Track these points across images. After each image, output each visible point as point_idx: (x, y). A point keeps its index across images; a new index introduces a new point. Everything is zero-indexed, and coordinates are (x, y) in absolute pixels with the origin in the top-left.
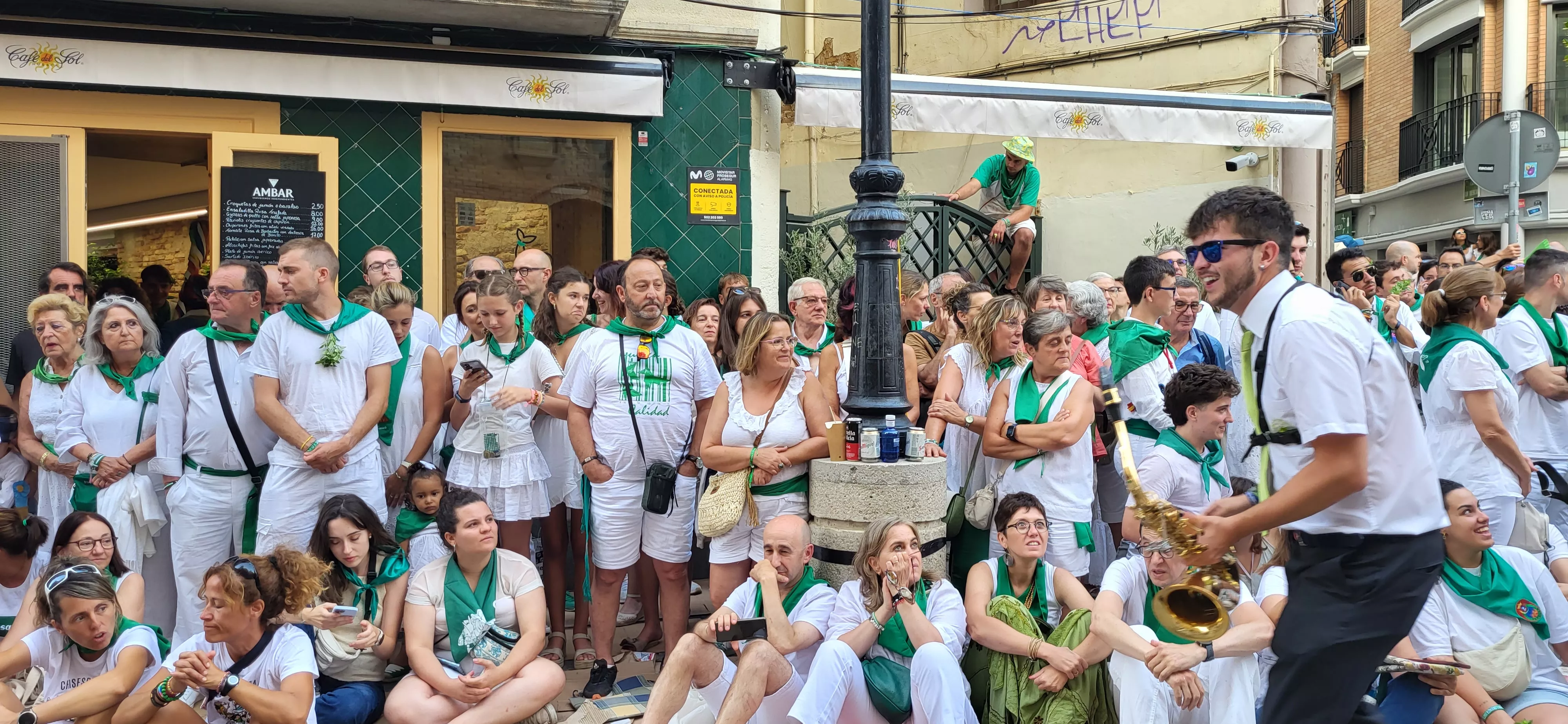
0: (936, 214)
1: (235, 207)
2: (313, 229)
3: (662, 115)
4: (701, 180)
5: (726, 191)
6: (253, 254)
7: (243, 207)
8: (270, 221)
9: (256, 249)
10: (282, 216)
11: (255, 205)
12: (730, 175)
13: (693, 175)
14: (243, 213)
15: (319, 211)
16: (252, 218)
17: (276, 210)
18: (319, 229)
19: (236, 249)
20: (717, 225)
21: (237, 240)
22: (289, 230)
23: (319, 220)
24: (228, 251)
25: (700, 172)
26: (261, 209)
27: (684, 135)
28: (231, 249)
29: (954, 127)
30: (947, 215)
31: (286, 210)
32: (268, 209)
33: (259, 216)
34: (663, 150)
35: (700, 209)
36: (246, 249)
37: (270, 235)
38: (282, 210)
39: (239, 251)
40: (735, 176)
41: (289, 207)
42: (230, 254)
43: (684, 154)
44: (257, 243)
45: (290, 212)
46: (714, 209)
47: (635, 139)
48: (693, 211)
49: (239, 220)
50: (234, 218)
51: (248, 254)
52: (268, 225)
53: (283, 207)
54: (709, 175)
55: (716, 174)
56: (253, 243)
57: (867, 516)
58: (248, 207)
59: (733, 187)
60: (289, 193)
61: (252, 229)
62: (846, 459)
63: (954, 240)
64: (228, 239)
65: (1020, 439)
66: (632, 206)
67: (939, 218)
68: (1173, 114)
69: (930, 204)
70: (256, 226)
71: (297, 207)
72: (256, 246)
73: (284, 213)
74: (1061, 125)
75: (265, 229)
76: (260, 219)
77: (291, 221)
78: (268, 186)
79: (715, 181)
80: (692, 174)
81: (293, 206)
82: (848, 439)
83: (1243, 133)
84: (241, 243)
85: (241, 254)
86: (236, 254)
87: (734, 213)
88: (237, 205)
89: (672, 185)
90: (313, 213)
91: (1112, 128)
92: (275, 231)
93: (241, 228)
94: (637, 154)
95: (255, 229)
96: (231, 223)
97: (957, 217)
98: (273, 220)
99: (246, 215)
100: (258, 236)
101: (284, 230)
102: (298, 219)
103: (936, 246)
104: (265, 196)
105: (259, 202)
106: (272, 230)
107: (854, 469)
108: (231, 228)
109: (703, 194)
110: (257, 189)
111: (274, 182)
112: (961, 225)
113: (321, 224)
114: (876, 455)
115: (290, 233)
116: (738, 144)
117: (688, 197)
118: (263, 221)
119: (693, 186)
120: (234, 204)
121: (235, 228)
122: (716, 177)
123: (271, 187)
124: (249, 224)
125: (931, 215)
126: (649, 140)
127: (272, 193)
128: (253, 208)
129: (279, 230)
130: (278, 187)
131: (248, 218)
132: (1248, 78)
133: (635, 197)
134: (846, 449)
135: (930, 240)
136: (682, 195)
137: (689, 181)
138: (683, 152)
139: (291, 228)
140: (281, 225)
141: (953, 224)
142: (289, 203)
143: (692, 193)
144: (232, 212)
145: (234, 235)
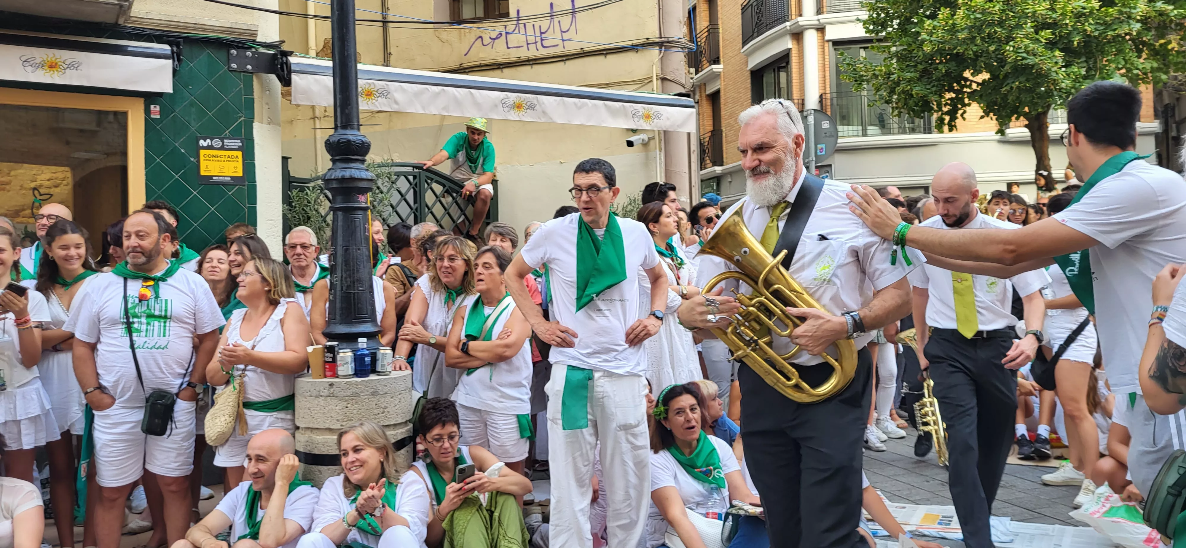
0: (415, 177)
3: (171, 91)
5: (232, 156)
12: (237, 143)
13: (202, 143)
20: (225, 184)
25: (208, 141)
27: (193, 110)
29: (423, 108)
30: (423, 178)
34: (175, 121)
40: (240, 144)
43: (194, 126)
46: (222, 172)
47: (147, 111)
48: (203, 173)
54: (217, 143)
55: (223, 142)
57: (344, 424)
59: (238, 154)
62: (325, 377)
63: (429, 198)
65: (471, 353)
66: (146, 168)
67: (417, 180)
68: (587, 104)
69: (410, 169)
74: (506, 109)
79: (222, 148)
80: (201, 141)
82: (327, 359)
83: (636, 119)
87: (241, 174)
89: (183, 151)
91: (544, 112)
94: (150, 125)
97: (432, 179)
103: (415, 202)
107: (331, 385)
112: (435, 186)
114: (351, 372)
116: (242, 118)
117: (198, 162)
119: (202, 152)
122: (223, 145)
125: (411, 178)
126: (161, 112)
132: (639, 80)
133: (149, 160)
134: (325, 368)
135: (410, 197)
136: (192, 159)
138: (193, 123)
141: (428, 184)
143: (202, 158)
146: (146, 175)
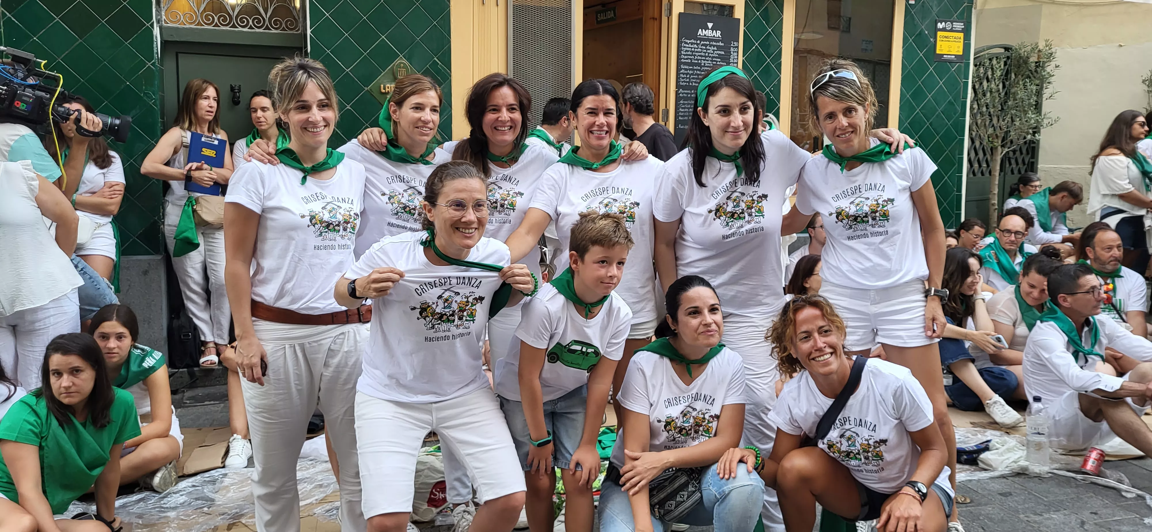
1: (686, 43)
2: (731, 61)
4: (944, 30)
5: (958, 38)
6: (696, 78)
7: (692, 44)
8: (707, 54)
9: (698, 75)
10: (714, 51)
11: (698, 42)
12: (959, 26)
13: (940, 26)
14: (692, 48)
15: (735, 47)
16: (697, 52)
17: (711, 46)
18: (735, 61)
19: (687, 74)
20: (950, 62)
21: (687, 67)
22: (717, 62)
23: (735, 54)
24: (682, 75)
25: (943, 23)
26: (703, 45)
28: (683, 74)
31: (716, 46)
32: (706, 45)
33: (700, 50)
34: (923, 6)
35: (942, 50)
36: (692, 74)
37: (706, 65)
38: (714, 46)
39: (688, 76)
40: (963, 27)
41: (718, 44)
42: (683, 78)
43: (936, 10)
44: (699, 70)
45: (719, 48)
46: (950, 51)
48: (938, 52)
49: (689, 53)
50: (686, 51)
51: (693, 78)
52: (706, 57)
53: (715, 44)
54: (949, 26)
55: (952, 25)
56: (697, 70)
58: (695, 44)
59: (961, 35)
60: (719, 33)
61: (696, 60)
64: (682, 67)
66: (903, 47)
70: (699, 58)
71: (723, 44)
72: (698, 72)
73: (715, 49)
75: (704, 60)
76: (701, 52)
77: (719, 54)
78: (707, 28)
79: (951, 30)
80: (939, 24)
81: (721, 44)
84: (690, 70)
85: (689, 78)
86: (687, 78)
87: (961, 53)
88: (688, 41)
89: (926, 32)
90: (732, 49)
92: (709, 62)
93: (690, 59)
94: (908, 10)
95: (698, 60)
96: (684, 55)
98: (709, 53)
99: (693, 49)
100: (699, 65)
101: (715, 61)
102: (723, 53)
104: (705, 35)
105: (701, 40)
106: (708, 60)
108: (684, 59)
109: (944, 39)
110: (700, 30)
111: (710, 25)
113: (736, 57)
115: (718, 63)
116: (966, 4)
117: (935, 42)
118: (703, 54)
119: (939, 33)
120: (686, 41)
121: (686, 59)
122: (952, 28)
123: (708, 29)
124: (695, 55)
127: (708, 33)
128: (697, 44)
129: (712, 61)
130: (713, 29)
131: (694, 52)
133: (905, 40)
136: (932, 40)
137: (936, 30)
138: (934, 8)
139: (719, 60)
140: (713, 57)
142: (718, 41)
143: (938, 39)
144: (685, 47)
145: (685, 64)
146: (903, 53)
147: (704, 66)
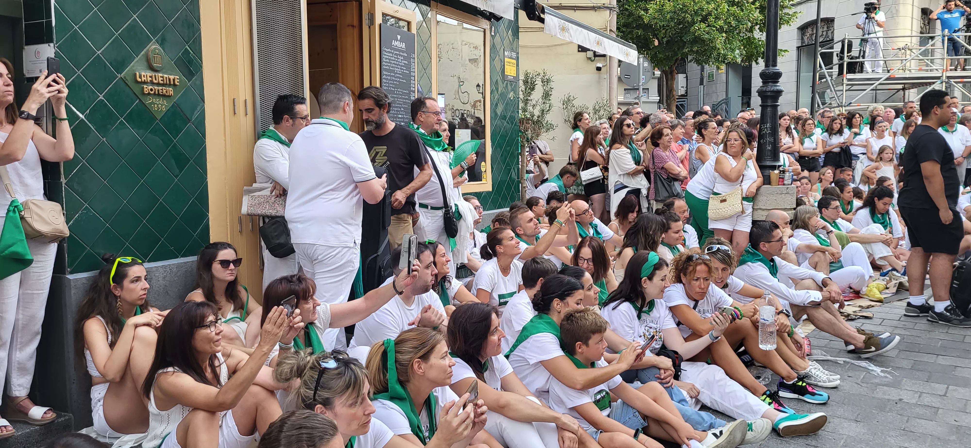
1: (386, 52)
2: (412, 70)
4: (508, 57)
5: (513, 63)
6: (393, 84)
7: (389, 52)
8: (398, 63)
9: (394, 81)
10: (402, 60)
11: (393, 51)
12: (515, 55)
14: (389, 56)
15: (414, 58)
16: (392, 60)
17: (400, 56)
18: (414, 70)
19: (388, 80)
20: (511, 81)
21: (387, 73)
22: (403, 70)
23: (414, 64)
24: (384, 80)
25: (507, 53)
26: (395, 54)
29: (577, 41)
32: (397, 55)
33: (394, 59)
35: (507, 72)
36: (390, 80)
37: (398, 72)
38: (402, 56)
41: (404, 54)
42: (385, 83)
45: (405, 58)
46: (511, 73)
47: (491, 30)
48: (505, 73)
49: (388, 60)
50: (386, 59)
51: (391, 84)
52: (397, 65)
53: (402, 54)
54: (509, 54)
56: (393, 76)
58: (391, 52)
60: (404, 45)
64: (384, 72)
66: (490, 68)
70: (394, 65)
71: (406, 55)
72: (394, 78)
73: (402, 58)
75: (396, 68)
76: (394, 61)
77: (405, 64)
79: (510, 58)
80: (505, 53)
84: (389, 75)
86: (388, 83)
87: (516, 75)
88: (387, 50)
90: (411, 60)
91: (605, 48)
92: (399, 70)
93: (389, 66)
94: (492, 40)
95: (393, 67)
102: (407, 62)
104: (396, 46)
105: (394, 49)
106: (399, 68)
108: (385, 66)
109: (508, 64)
110: (393, 41)
111: (399, 37)
113: (414, 67)
115: (405, 71)
116: (516, 39)
117: (505, 66)
118: (396, 62)
119: (506, 60)
122: (511, 55)
123: (398, 40)
124: (391, 63)
126: (494, 32)
127: (398, 44)
129: (401, 69)
130: (401, 41)
131: (390, 59)
133: (491, 63)
136: (503, 64)
137: (504, 57)
139: (405, 68)
140: (402, 66)
142: (403, 52)
143: (506, 63)
144: (385, 55)
145: (386, 70)
146: (490, 72)
147: (397, 73)
